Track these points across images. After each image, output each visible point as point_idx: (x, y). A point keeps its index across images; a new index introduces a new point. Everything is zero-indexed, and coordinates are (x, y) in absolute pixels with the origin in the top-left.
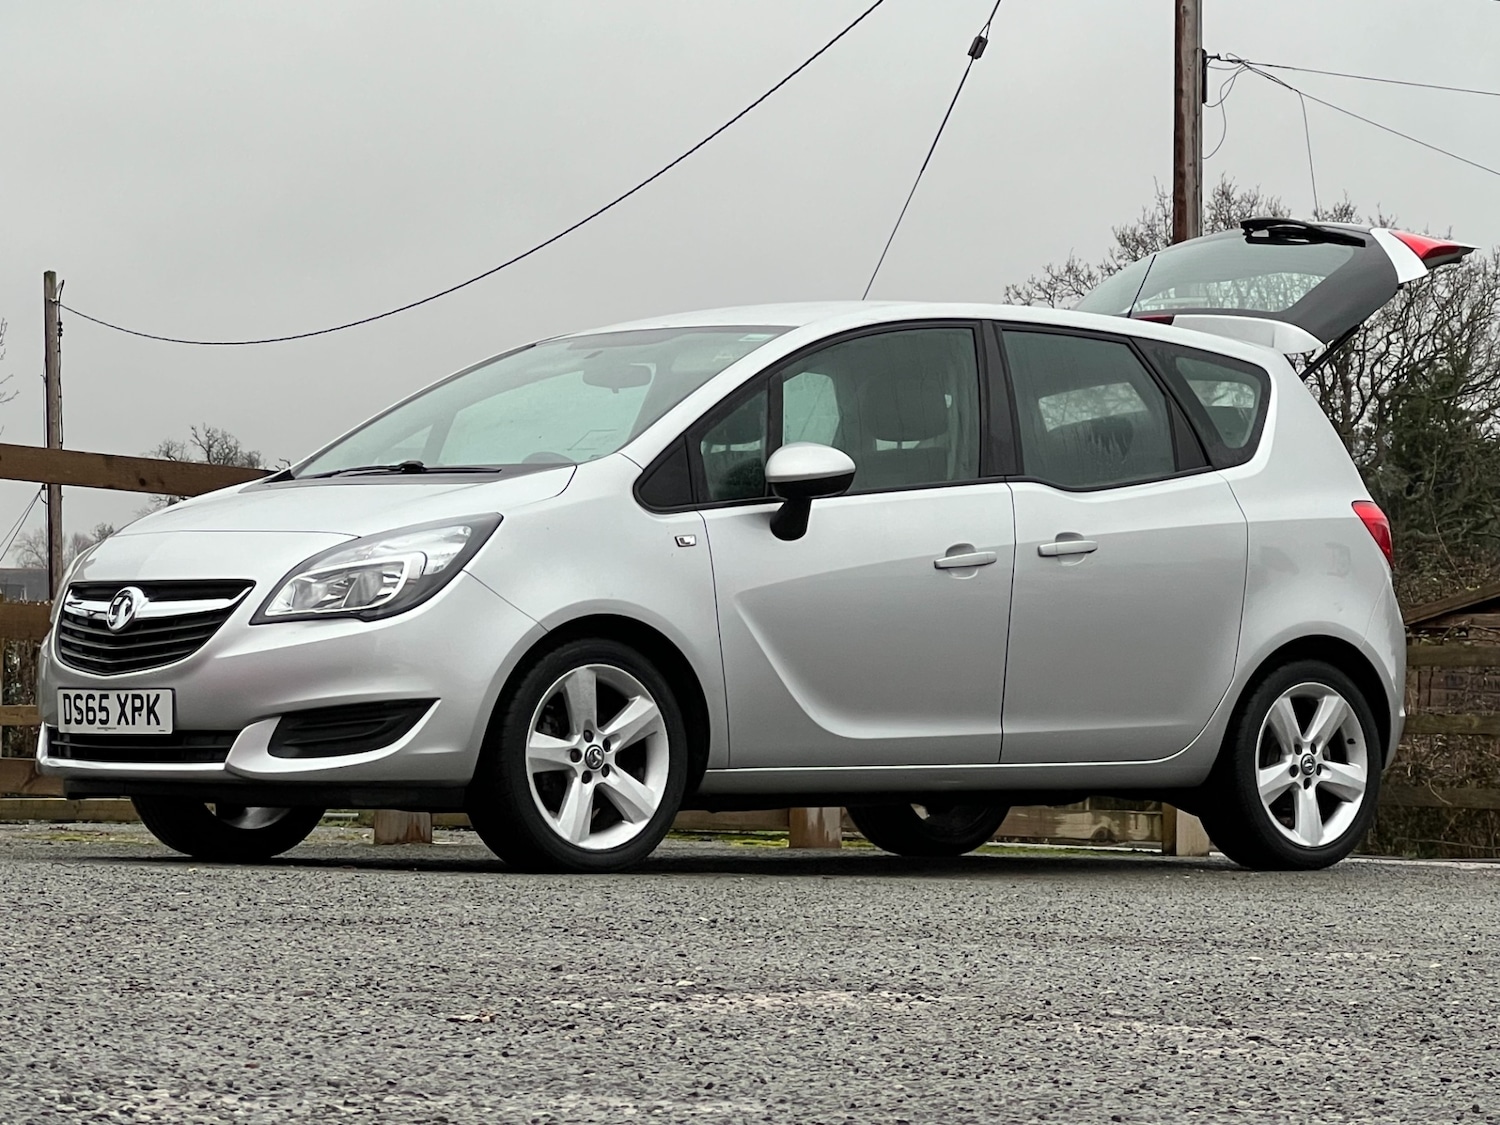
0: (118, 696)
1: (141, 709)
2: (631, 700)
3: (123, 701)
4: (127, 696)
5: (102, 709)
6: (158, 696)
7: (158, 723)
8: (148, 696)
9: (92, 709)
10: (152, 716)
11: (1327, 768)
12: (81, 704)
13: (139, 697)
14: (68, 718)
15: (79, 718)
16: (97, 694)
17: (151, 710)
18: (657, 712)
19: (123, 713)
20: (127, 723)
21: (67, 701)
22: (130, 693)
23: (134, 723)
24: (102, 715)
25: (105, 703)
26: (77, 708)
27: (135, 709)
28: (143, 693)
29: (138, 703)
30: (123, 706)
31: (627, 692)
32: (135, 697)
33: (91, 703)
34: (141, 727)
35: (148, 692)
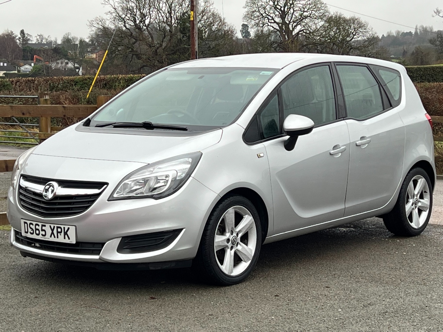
0: (50, 226)
1: (61, 232)
2: (244, 216)
3: (52, 229)
4: (54, 227)
5: (42, 230)
6: (69, 228)
7: (69, 239)
8: (64, 228)
9: (38, 230)
10: (66, 236)
11: (420, 202)
12: (33, 227)
13: (60, 228)
14: (26, 231)
15: (32, 232)
16: (40, 224)
17: (66, 233)
18: (253, 220)
19: (52, 233)
20: (55, 237)
21: (26, 224)
22: (56, 226)
23: (58, 237)
24: (43, 233)
25: (44, 228)
26: (31, 228)
27: (58, 232)
28: (62, 227)
29: (59, 230)
30: (53, 230)
31: (243, 214)
32: (58, 227)
33: (37, 227)
34: (61, 239)
35: (64, 226)
